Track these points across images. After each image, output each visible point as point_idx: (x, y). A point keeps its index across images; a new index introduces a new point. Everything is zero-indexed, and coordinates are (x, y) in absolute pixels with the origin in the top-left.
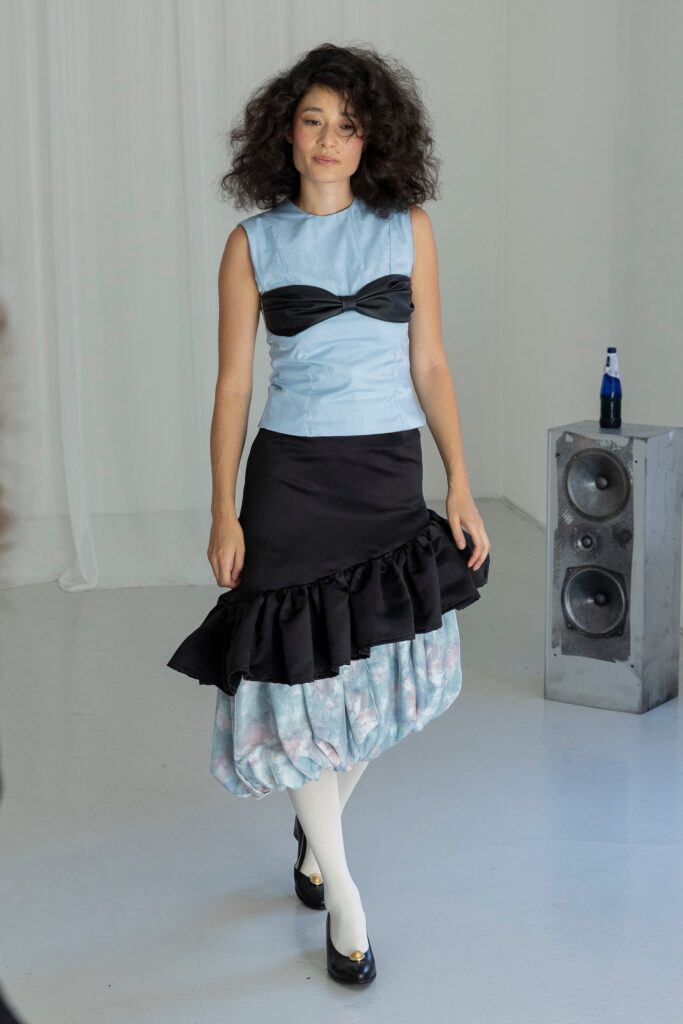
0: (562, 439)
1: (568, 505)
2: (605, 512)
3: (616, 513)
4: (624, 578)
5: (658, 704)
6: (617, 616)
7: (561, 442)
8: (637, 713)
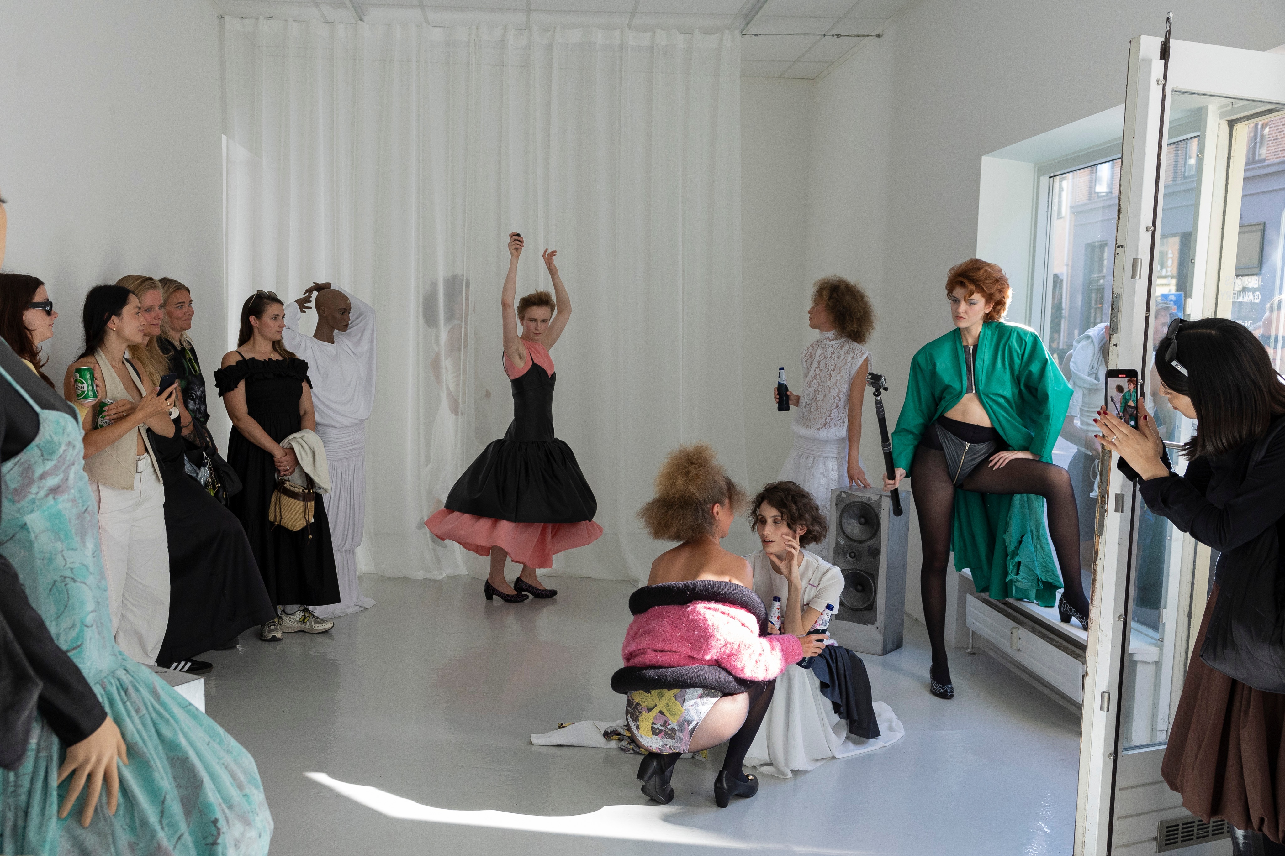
0: (840, 495)
1: (842, 533)
2: (864, 537)
3: (871, 538)
4: (874, 576)
5: (892, 650)
6: (869, 599)
7: (839, 497)
8: (880, 655)
